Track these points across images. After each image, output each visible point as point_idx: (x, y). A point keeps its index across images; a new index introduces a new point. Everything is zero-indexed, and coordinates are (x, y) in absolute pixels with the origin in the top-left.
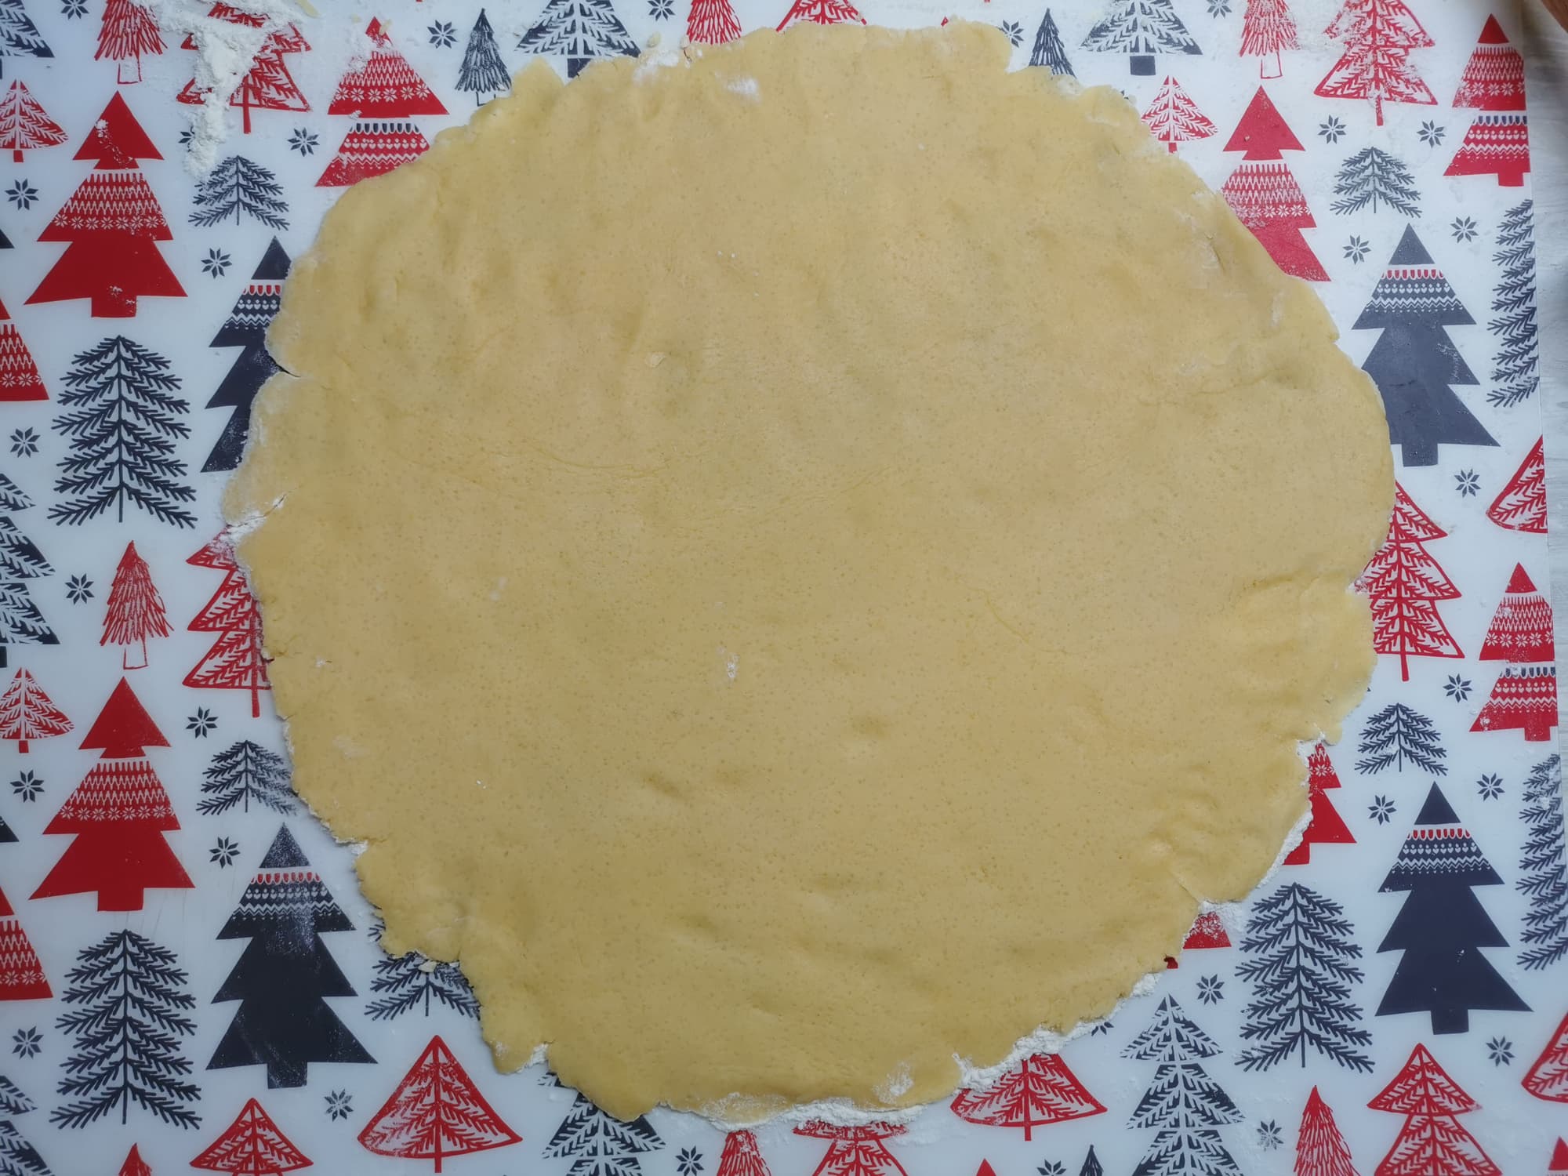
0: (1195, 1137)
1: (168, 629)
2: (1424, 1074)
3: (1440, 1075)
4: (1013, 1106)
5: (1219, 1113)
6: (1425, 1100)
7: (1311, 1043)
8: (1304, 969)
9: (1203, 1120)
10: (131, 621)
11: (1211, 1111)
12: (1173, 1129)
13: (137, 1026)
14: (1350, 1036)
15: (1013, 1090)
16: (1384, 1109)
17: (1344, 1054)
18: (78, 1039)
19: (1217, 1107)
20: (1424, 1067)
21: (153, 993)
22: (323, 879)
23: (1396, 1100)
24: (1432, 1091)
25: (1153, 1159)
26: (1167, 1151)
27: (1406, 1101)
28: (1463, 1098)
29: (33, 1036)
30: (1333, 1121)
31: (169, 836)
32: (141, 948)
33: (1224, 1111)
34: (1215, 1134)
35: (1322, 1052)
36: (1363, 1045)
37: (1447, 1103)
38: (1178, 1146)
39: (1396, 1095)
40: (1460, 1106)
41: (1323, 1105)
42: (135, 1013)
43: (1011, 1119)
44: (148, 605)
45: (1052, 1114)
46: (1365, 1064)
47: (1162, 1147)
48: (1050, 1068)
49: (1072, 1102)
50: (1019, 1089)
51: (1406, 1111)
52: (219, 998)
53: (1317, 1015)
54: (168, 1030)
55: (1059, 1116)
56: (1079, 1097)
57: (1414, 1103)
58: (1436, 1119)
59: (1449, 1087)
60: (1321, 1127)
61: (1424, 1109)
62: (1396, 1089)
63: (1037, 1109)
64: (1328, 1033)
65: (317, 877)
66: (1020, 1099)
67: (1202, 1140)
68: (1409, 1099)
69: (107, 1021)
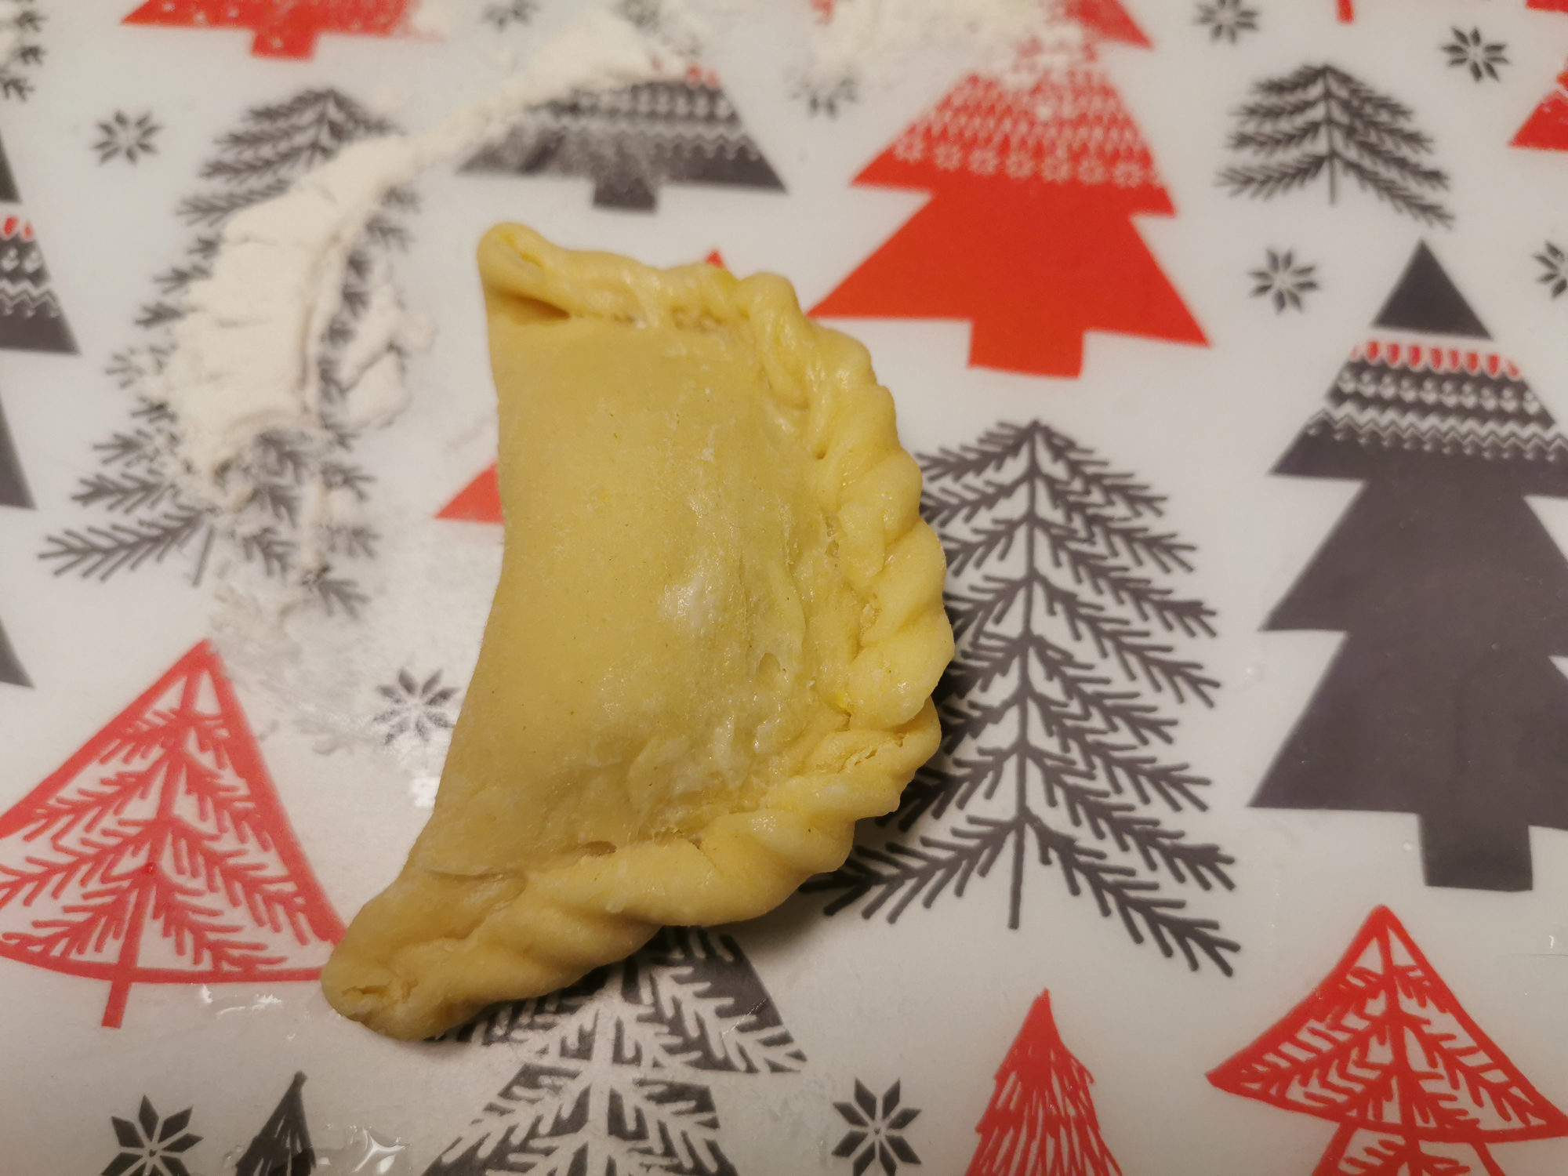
0: (632, 1101)
2: (1393, 1002)
3: (1442, 1009)
4: (99, 911)
5: (725, 1036)
6: (1394, 1083)
7: (1045, 860)
8: (1042, 646)
9: (671, 1050)
11: (701, 1024)
12: (571, 1065)
14: (1169, 855)
15: (111, 866)
16: (1263, 1096)
17: (1144, 907)
19: (722, 1013)
20: (1392, 979)
23: (1303, 1071)
24: (1417, 1059)
25: (484, 1153)
26: (533, 1133)
27: (1334, 1077)
28: (1516, 1091)
30: (1091, 1111)
33: (743, 1029)
34: (703, 1101)
35: (1075, 890)
36: (1206, 886)
37: (1464, 1099)
38: (577, 1119)
39: (1302, 1056)
40: (1508, 1118)
41: (1065, 1056)
43: (81, 951)
45: (207, 956)
46: (1211, 946)
47: (522, 1117)
48: (238, 818)
49: (277, 929)
50: (130, 863)
51: (1330, 1112)
53: (1070, 780)
55: (226, 967)
56: (302, 919)
57: (1358, 1088)
58: (1428, 1148)
59: (1470, 1051)
60: (1053, 1125)
61: (1392, 1113)
62: (1304, 1036)
63: (166, 933)
64: (1100, 835)
66: (121, 896)
67: (654, 1114)
68: (1343, 1074)
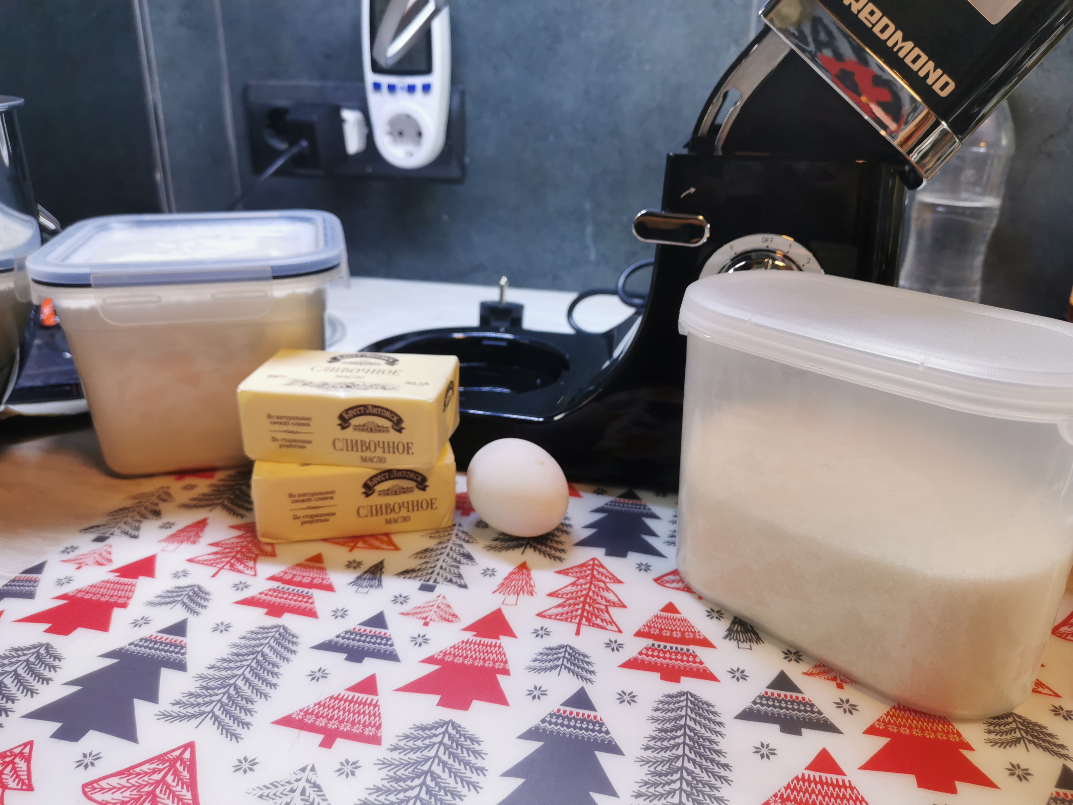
1: (534, 594)
10: (513, 588)
13: (435, 777)
18: (387, 775)
21: (456, 760)
22: (604, 721)
29: (355, 765)
31: (501, 678)
32: (458, 732)
42: (437, 769)
44: (526, 583)
52: (508, 774)
54: (459, 785)
65: (601, 720)
69: (414, 769)
